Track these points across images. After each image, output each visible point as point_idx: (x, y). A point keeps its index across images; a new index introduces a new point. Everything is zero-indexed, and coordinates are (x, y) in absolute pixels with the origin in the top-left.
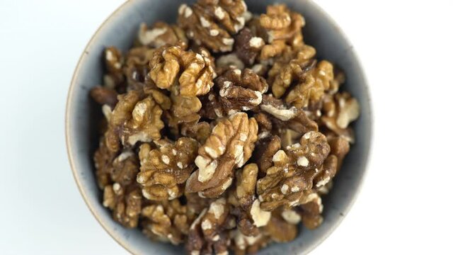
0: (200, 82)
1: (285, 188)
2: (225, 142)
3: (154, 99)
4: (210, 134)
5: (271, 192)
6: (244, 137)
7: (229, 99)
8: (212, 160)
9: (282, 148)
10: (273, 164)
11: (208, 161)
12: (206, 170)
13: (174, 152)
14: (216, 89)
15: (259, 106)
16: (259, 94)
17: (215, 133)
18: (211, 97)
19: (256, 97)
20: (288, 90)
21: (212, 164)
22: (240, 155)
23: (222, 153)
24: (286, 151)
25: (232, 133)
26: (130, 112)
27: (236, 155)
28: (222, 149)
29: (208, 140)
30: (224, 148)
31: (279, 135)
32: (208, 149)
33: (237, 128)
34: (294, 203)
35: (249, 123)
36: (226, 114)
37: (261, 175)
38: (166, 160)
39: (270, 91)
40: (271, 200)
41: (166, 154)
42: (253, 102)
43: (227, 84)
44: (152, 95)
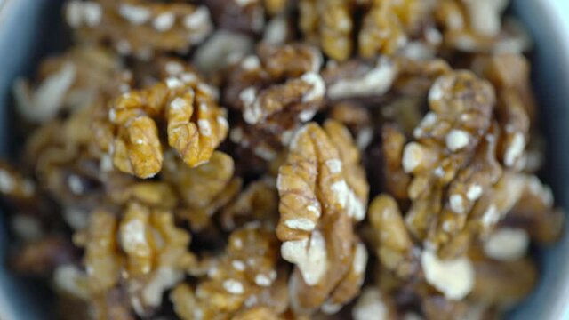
0: (205, 124)
1: (456, 201)
2: (310, 193)
3: (143, 203)
4: (277, 196)
5: (439, 224)
6: (335, 166)
7: (269, 119)
8: (309, 235)
9: (410, 139)
10: (412, 176)
11: (305, 241)
12: (310, 259)
13: (239, 266)
14: (235, 117)
15: (326, 96)
16: (312, 77)
17: (286, 189)
18: (237, 136)
19: (311, 87)
20: (354, 35)
21: (313, 242)
22: (349, 198)
23: (318, 214)
24: (419, 141)
25: (312, 170)
26: (119, 251)
27: (342, 202)
28: (314, 209)
29: (282, 208)
30: (317, 204)
31: (391, 121)
32: (292, 223)
33: (314, 158)
34: (490, 217)
35: (329, 136)
36: (281, 149)
37: (405, 206)
38: (236, 287)
39: (326, 58)
40: (450, 236)
41: (226, 278)
42: (310, 97)
43: (249, 95)
44: (133, 198)
